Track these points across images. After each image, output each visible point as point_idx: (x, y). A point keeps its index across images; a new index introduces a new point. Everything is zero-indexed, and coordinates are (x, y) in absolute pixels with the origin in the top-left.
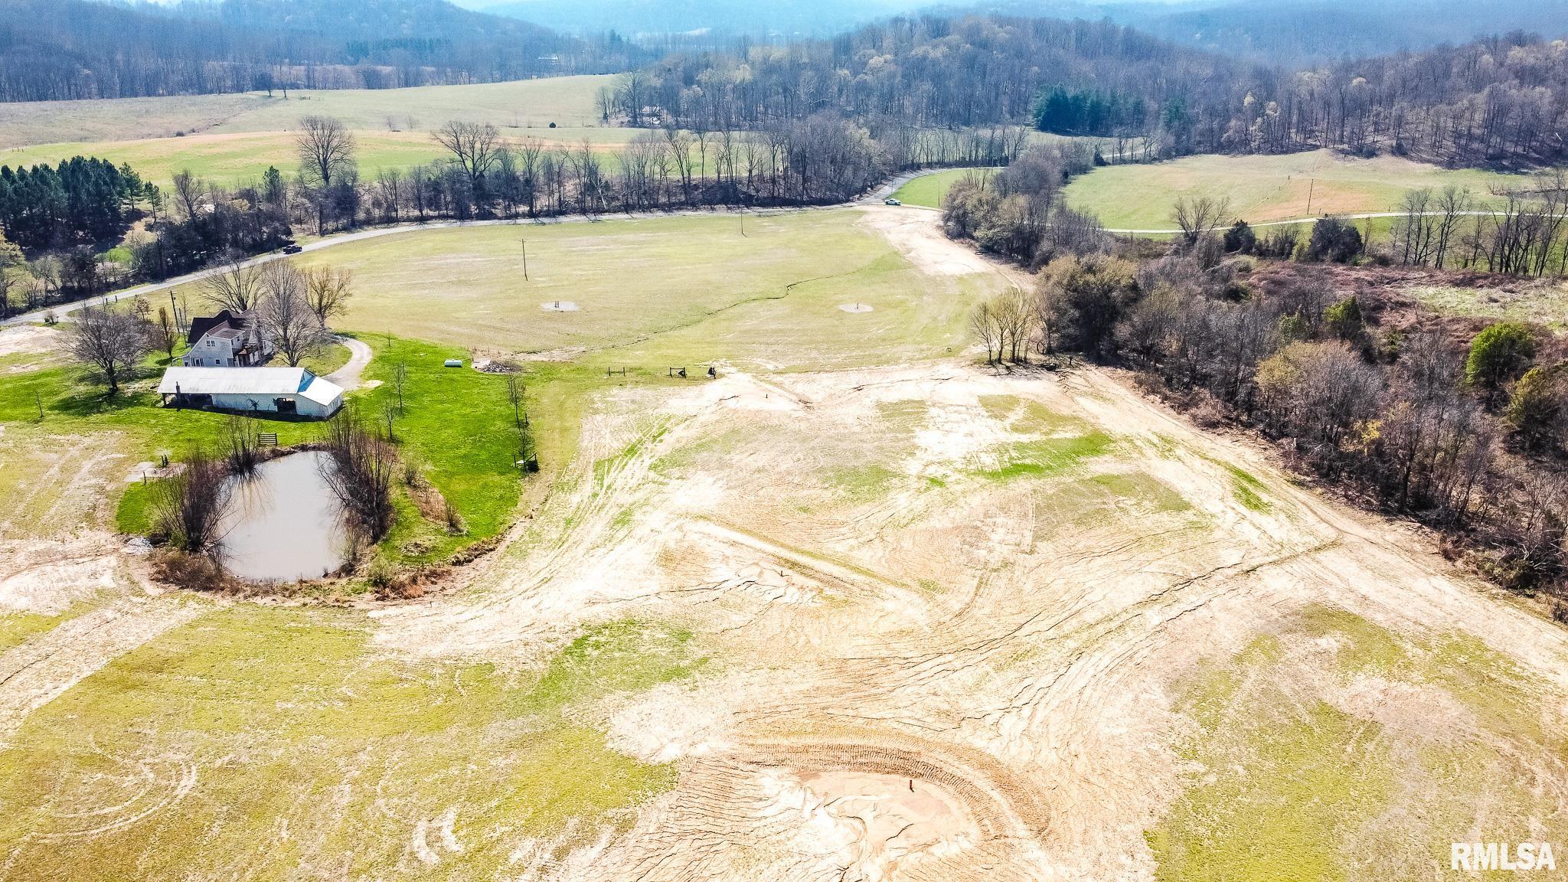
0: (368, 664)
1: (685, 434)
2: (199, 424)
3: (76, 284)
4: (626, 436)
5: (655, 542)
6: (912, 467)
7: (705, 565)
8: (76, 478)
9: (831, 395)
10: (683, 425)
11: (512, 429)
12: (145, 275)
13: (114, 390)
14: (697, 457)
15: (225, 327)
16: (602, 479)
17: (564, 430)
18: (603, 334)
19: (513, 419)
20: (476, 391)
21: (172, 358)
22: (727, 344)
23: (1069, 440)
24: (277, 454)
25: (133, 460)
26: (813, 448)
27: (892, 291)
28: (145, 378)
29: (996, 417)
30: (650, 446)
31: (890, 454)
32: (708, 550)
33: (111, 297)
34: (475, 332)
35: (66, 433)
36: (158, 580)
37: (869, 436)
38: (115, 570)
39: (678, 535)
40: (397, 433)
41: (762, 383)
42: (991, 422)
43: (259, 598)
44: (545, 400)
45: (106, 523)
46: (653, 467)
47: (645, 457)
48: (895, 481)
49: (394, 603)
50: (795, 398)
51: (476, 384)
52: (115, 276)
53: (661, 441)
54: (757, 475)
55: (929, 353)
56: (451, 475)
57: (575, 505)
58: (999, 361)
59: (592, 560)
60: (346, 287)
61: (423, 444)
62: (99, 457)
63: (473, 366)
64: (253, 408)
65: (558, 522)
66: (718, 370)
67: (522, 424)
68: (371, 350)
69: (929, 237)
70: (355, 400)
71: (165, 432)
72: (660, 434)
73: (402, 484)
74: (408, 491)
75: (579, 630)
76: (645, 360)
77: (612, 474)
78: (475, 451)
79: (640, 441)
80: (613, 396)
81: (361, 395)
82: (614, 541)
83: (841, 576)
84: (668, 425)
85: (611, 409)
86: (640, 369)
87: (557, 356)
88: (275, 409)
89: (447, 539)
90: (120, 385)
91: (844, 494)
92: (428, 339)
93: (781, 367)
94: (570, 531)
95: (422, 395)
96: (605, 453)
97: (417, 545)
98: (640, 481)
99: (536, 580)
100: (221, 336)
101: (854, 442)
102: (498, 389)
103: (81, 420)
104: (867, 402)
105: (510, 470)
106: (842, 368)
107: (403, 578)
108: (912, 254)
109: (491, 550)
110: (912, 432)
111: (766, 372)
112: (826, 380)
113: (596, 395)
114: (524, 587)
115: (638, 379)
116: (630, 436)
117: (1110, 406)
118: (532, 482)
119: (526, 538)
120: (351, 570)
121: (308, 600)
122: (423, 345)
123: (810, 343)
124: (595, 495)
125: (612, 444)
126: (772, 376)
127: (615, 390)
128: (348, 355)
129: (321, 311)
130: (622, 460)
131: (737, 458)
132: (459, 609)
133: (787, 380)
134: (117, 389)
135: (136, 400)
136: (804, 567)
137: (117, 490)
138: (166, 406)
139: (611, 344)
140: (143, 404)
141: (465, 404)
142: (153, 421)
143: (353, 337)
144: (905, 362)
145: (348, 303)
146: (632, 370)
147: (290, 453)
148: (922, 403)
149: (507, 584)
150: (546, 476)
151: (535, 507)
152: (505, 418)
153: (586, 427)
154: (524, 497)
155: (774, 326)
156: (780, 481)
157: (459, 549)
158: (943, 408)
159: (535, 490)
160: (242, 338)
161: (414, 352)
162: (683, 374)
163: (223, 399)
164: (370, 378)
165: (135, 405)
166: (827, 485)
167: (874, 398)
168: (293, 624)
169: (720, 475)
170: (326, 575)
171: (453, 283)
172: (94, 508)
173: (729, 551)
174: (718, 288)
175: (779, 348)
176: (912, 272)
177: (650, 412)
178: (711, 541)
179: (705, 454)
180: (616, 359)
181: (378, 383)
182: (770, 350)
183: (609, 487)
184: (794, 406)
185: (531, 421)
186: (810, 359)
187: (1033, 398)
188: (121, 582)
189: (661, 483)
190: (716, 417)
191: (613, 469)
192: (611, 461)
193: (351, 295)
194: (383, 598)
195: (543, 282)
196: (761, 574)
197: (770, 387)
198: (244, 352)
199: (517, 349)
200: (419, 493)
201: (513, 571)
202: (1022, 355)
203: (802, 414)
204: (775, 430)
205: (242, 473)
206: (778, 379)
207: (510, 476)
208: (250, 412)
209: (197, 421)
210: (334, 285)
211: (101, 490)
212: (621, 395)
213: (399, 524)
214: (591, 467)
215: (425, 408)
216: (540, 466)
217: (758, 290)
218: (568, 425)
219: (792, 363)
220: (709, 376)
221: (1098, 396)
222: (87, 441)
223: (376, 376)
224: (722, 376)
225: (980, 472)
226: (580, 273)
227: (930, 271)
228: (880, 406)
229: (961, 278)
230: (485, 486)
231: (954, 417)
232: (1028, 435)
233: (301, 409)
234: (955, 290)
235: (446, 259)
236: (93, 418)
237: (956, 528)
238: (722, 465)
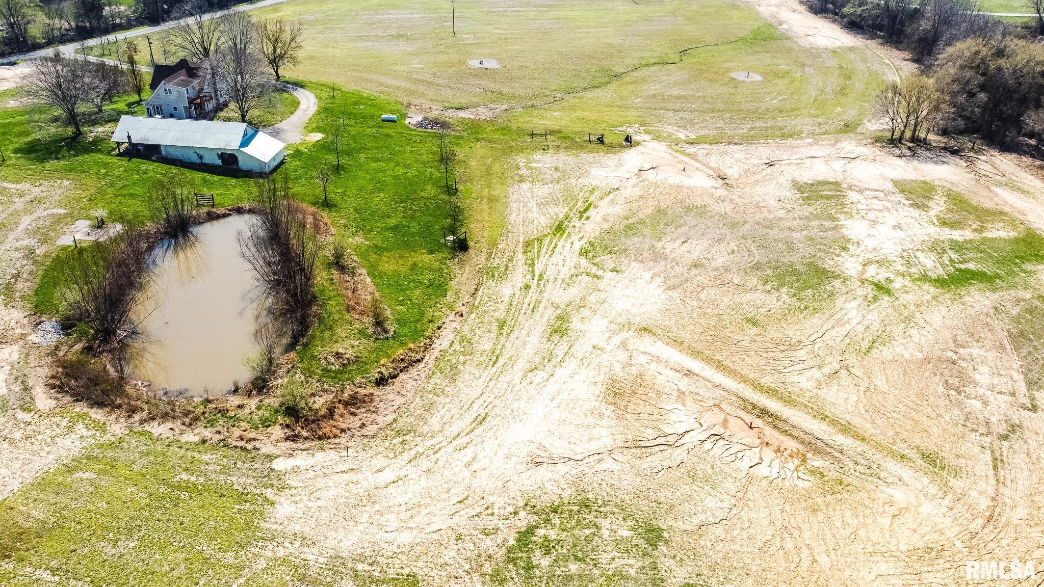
0: (262, 564)
1: (610, 210)
2: (145, 176)
3: (87, 24)
4: (553, 210)
5: (599, 365)
6: (850, 266)
7: (660, 405)
8: (11, 236)
9: (746, 171)
10: (607, 200)
11: (442, 196)
12: (145, 18)
13: (78, 134)
14: (628, 242)
15: (182, 76)
16: (532, 265)
17: (492, 200)
18: (523, 92)
19: (443, 183)
20: (408, 149)
21: (141, 100)
22: (637, 108)
23: (1004, 240)
24: (212, 217)
25: (72, 217)
26: (744, 237)
27: (775, 61)
28: (110, 121)
29: (918, 206)
30: (578, 224)
31: (822, 247)
32: (660, 380)
33: (111, 37)
34: (409, 85)
35: (19, 181)
36: (53, 387)
37: (795, 223)
38: (13, 368)
39: (622, 356)
40: (331, 196)
41: (677, 154)
42: (916, 213)
43: (155, 423)
44: (473, 163)
45: (23, 298)
46: (584, 253)
47: (575, 238)
48: (837, 283)
49: (308, 445)
50: (712, 173)
51: (410, 141)
52: (121, 18)
53: (588, 218)
54: (695, 272)
55: (827, 127)
56: (380, 250)
57: (507, 299)
58: (900, 140)
59: (532, 390)
60: (298, 40)
61: (355, 210)
62: (40, 213)
63: (407, 122)
64: (199, 161)
65: (490, 323)
66: (635, 138)
67: (451, 190)
68: (316, 101)
69: (796, 11)
70: (297, 154)
71: (112, 185)
72: (586, 210)
73: (330, 265)
74: (336, 274)
75: (522, 514)
76: (563, 123)
77: (543, 259)
78: (405, 222)
79: (567, 217)
80: (538, 162)
81: (303, 149)
82: (554, 361)
83: (826, 437)
84: (592, 198)
85: (536, 177)
86: (559, 132)
87: (483, 114)
88: (219, 162)
89: (373, 344)
90: (85, 129)
91: (789, 301)
92: (368, 90)
93: (692, 136)
94: (503, 339)
95: (359, 152)
96: (533, 231)
97: (338, 355)
98: (573, 271)
99: (469, 418)
100: (178, 84)
101: (782, 230)
102: (428, 149)
103: (37, 167)
104: (782, 180)
105: (440, 247)
106: (748, 140)
107: (320, 403)
108: (785, 26)
109: (419, 361)
110: (838, 219)
111: (677, 142)
112: (738, 153)
113: (521, 160)
114: (455, 429)
115: (559, 143)
116: (557, 210)
117: (1033, 201)
118: (461, 264)
119: (457, 346)
120: (264, 387)
121: (208, 433)
122: (363, 97)
123: (713, 111)
124: (527, 287)
125: (542, 221)
126: (686, 146)
127: (538, 155)
128: (296, 104)
129: (275, 61)
130: (551, 241)
131: (669, 246)
132: (379, 462)
133: (701, 150)
134: (80, 133)
135: (96, 146)
136: (777, 418)
137: (45, 256)
138: (120, 155)
139: (530, 103)
140: (100, 151)
141: (397, 164)
142: (103, 171)
143: (303, 87)
144: (808, 137)
145: (300, 54)
146: (552, 132)
147: (225, 216)
148: (837, 184)
149: (435, 421)
150: (477, 257)
151: (466, 300)
152: (435, 182)
153: (514, 197)
154: (454, 284)
155: (676, 92)
156: (720, 281)
157: (383, 361)
158: (861, 191)
159: (465, 276)
160: (197, 88)
161: (355, 104)
162: (601, 140)
163: (171, 151)
164: (313, 131)
165: (93, 151)
166: (769, 288)
167: (788, 176)
168: (184, 476)
169: (657, 270)
170: (236, 391)
171: (392, 36)
172: (17, 277)
173: (684, 384)
174: (620, 51)
175: (685, 115)
176: (788, 43)
177: (573, 181)
178: (661, 368)
179: (635, 239)
180: (536, 120)
181: (318, 136)
182: (678, 117)
183: (541, 277)
184: (712, 182)
185: (460, 187)
186: (717, 129)
187: (948, 185)
188: (13, 387)
189: (595, 276)
190: (637, 192)
191: (543, 251)
192: (540, 240)
193: (301, 47)
194: (293, 438)
195: (469, 39)
196: (725, 423)
197: (686, 159)
198: (198, 101)
199: (447, 105)
200: (346, 277)
201: (442, 399)
202: (922, 135)
203: (722, 192)
204: (702, 211)
205: (176, 237)
206: (692, 149)
207: (439, 255)
208: (195, 164)
209: (145, 173)
210: (286, 36)
211: (30, 254)
212: (545, 161)
213: (321, 321)
214: (520, 250)
215: (360, 166)
216: (471, 244)
217: (656, 54)
218: (495, 193)
219: (703, 133)
220: (625, 143)
221: (1014, 187)
222: (36, 192)
223: (318, 129)
224: (638, 144)
225: (924, 278)
226: (499, 31)
227: (805, 43)
228: (798, 187)
229: (834, 52)
230: (414, 267)
231: (876, 204)
232: (959, 232)
233: (243, 164)
234: (833, 63)
235: (388, 14)
236: (51, 164)
237: (928, 360)
238: (657, 257)
